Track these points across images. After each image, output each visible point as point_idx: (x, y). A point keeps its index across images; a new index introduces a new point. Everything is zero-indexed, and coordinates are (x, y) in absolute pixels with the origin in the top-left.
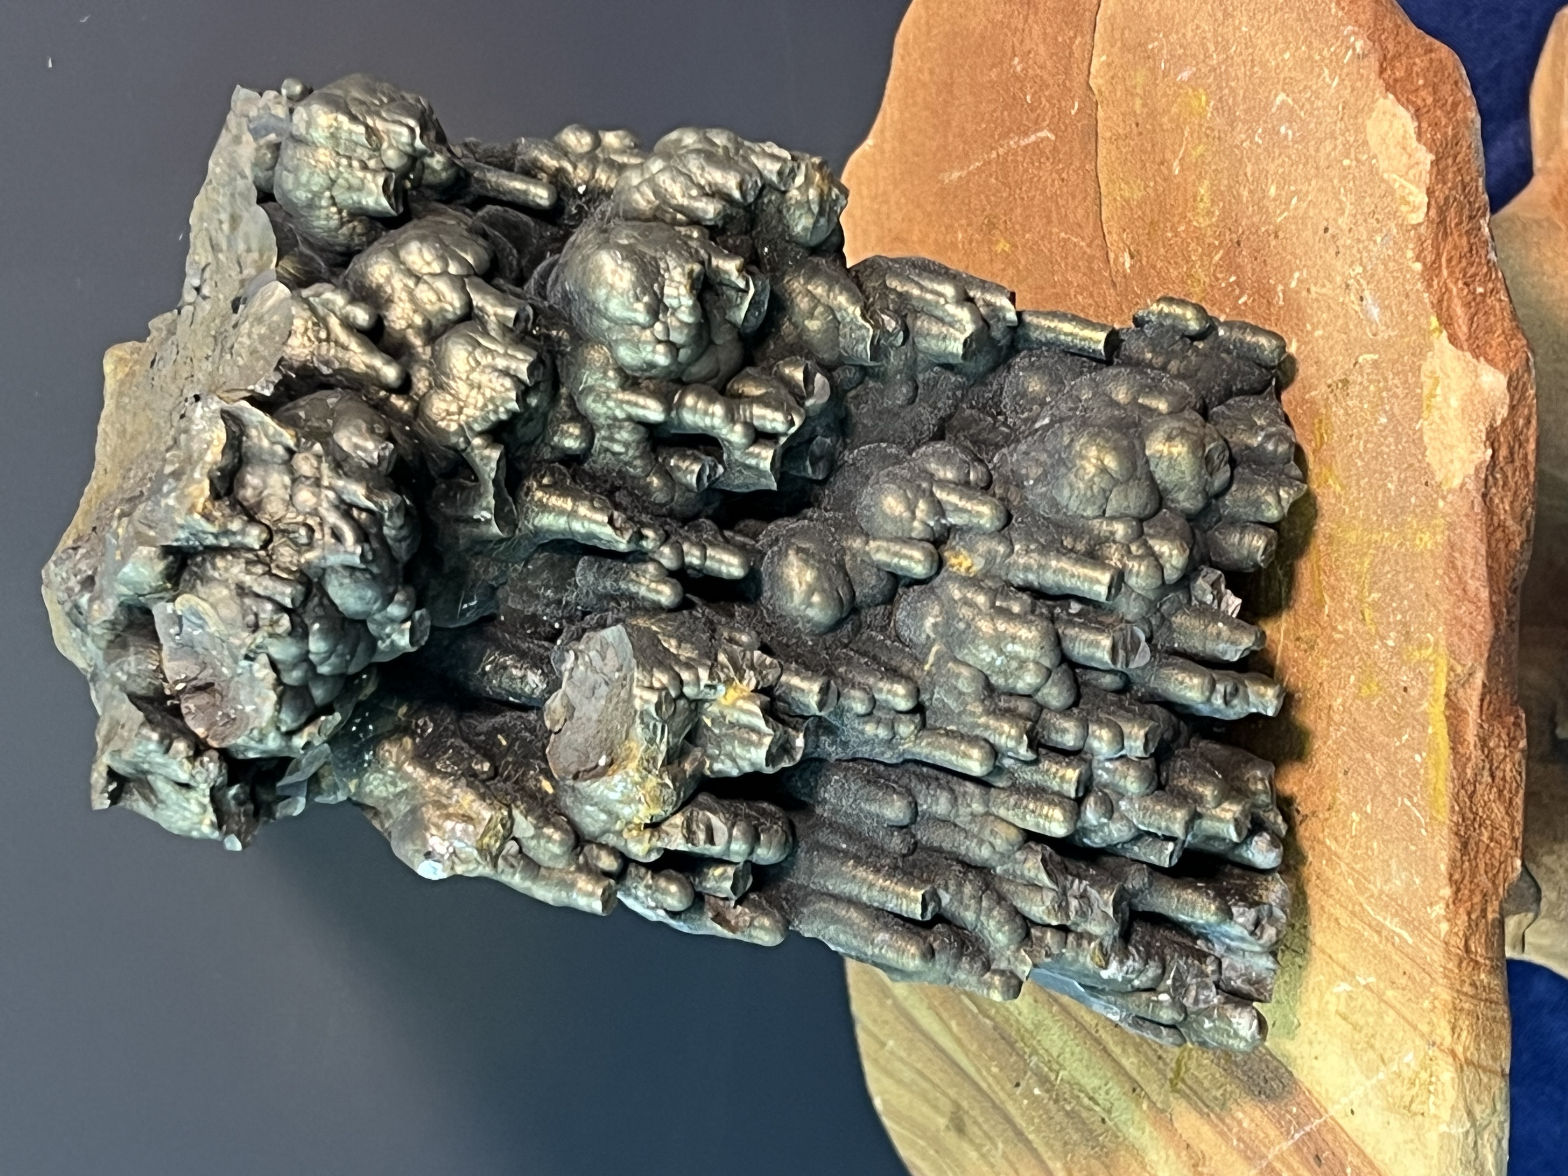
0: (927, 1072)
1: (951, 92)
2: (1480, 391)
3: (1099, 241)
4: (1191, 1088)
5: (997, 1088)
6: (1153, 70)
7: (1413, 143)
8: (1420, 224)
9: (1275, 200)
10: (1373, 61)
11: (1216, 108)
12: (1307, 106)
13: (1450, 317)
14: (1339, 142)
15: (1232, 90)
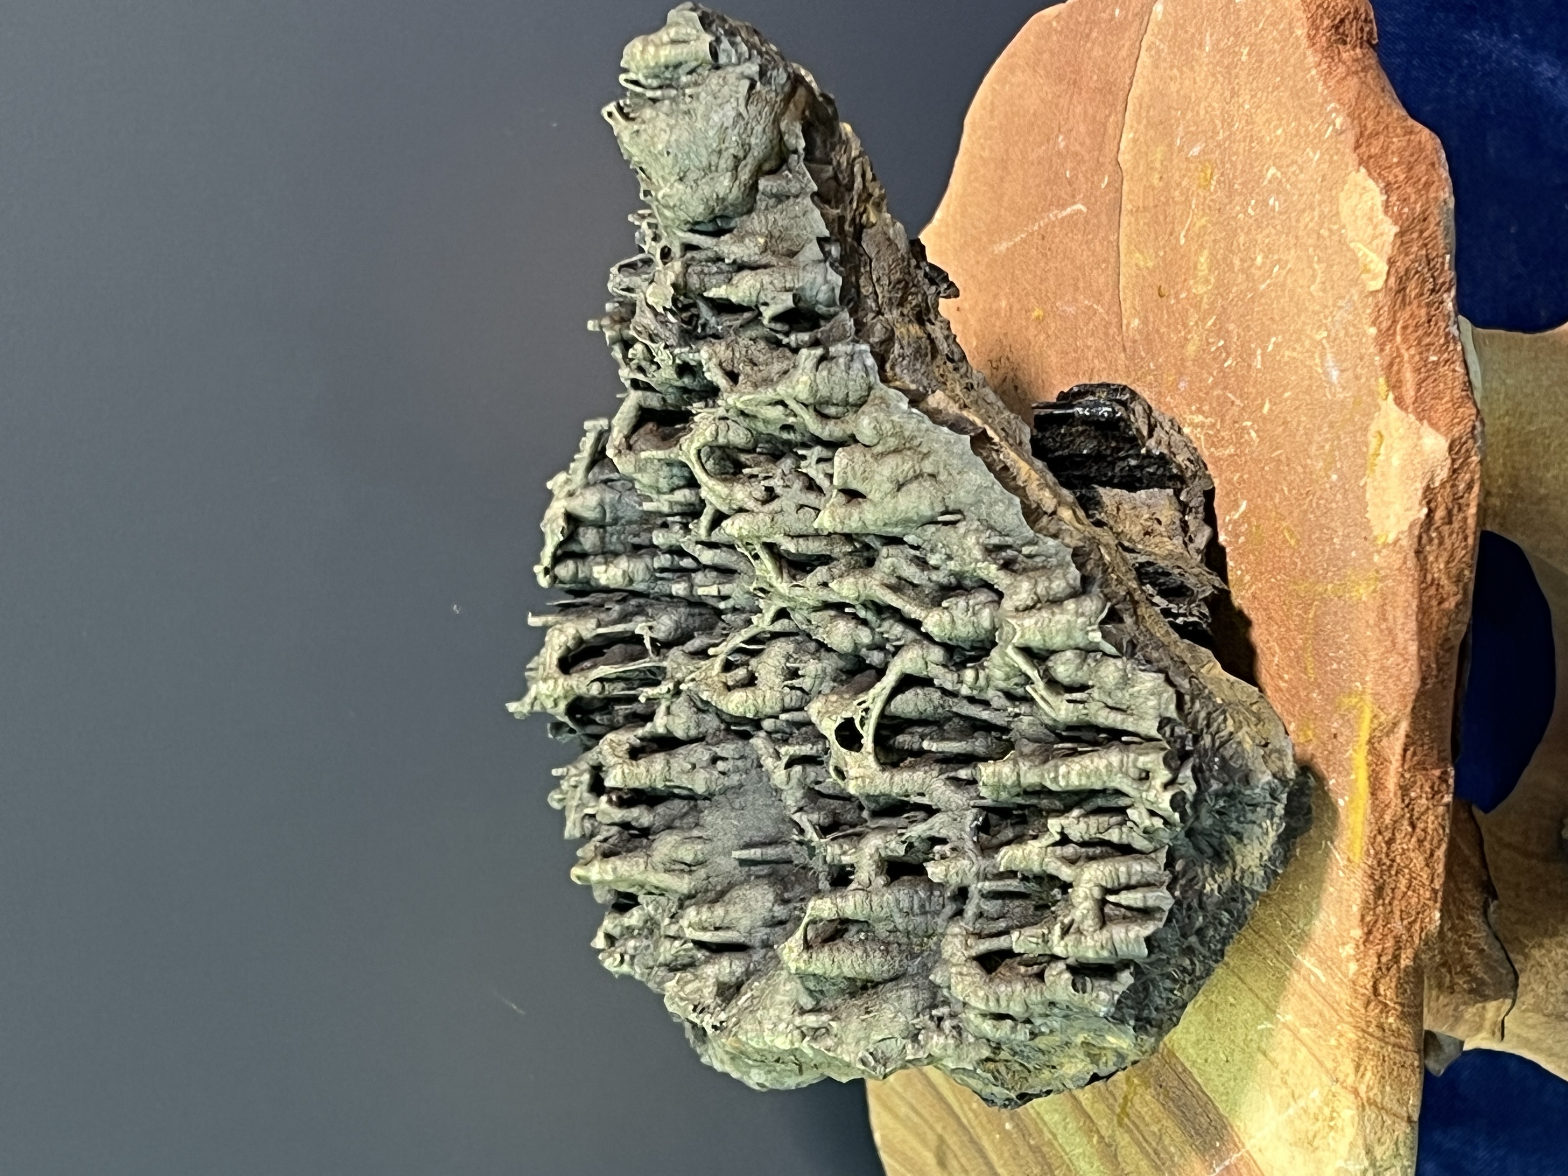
0: (918, 1107)
1: (1005, 168)
2: (1420, 452)
3: (1115, 309)
4: (1134, 1123)
5: (975, 1123)
6: (1170, 145)
7: (1380, 215)
8: (1377, 291)
9: (1260, 268)
10: (1350, 138)
11: (1218, 182)
12: (1293, 179)
13: (1400, 381)
14: (1316, 213)
15: (1234, 165)
